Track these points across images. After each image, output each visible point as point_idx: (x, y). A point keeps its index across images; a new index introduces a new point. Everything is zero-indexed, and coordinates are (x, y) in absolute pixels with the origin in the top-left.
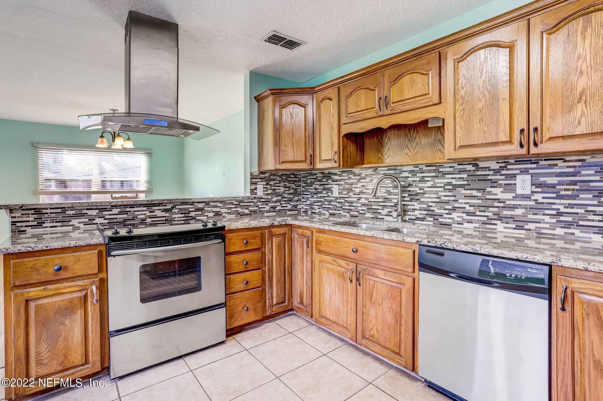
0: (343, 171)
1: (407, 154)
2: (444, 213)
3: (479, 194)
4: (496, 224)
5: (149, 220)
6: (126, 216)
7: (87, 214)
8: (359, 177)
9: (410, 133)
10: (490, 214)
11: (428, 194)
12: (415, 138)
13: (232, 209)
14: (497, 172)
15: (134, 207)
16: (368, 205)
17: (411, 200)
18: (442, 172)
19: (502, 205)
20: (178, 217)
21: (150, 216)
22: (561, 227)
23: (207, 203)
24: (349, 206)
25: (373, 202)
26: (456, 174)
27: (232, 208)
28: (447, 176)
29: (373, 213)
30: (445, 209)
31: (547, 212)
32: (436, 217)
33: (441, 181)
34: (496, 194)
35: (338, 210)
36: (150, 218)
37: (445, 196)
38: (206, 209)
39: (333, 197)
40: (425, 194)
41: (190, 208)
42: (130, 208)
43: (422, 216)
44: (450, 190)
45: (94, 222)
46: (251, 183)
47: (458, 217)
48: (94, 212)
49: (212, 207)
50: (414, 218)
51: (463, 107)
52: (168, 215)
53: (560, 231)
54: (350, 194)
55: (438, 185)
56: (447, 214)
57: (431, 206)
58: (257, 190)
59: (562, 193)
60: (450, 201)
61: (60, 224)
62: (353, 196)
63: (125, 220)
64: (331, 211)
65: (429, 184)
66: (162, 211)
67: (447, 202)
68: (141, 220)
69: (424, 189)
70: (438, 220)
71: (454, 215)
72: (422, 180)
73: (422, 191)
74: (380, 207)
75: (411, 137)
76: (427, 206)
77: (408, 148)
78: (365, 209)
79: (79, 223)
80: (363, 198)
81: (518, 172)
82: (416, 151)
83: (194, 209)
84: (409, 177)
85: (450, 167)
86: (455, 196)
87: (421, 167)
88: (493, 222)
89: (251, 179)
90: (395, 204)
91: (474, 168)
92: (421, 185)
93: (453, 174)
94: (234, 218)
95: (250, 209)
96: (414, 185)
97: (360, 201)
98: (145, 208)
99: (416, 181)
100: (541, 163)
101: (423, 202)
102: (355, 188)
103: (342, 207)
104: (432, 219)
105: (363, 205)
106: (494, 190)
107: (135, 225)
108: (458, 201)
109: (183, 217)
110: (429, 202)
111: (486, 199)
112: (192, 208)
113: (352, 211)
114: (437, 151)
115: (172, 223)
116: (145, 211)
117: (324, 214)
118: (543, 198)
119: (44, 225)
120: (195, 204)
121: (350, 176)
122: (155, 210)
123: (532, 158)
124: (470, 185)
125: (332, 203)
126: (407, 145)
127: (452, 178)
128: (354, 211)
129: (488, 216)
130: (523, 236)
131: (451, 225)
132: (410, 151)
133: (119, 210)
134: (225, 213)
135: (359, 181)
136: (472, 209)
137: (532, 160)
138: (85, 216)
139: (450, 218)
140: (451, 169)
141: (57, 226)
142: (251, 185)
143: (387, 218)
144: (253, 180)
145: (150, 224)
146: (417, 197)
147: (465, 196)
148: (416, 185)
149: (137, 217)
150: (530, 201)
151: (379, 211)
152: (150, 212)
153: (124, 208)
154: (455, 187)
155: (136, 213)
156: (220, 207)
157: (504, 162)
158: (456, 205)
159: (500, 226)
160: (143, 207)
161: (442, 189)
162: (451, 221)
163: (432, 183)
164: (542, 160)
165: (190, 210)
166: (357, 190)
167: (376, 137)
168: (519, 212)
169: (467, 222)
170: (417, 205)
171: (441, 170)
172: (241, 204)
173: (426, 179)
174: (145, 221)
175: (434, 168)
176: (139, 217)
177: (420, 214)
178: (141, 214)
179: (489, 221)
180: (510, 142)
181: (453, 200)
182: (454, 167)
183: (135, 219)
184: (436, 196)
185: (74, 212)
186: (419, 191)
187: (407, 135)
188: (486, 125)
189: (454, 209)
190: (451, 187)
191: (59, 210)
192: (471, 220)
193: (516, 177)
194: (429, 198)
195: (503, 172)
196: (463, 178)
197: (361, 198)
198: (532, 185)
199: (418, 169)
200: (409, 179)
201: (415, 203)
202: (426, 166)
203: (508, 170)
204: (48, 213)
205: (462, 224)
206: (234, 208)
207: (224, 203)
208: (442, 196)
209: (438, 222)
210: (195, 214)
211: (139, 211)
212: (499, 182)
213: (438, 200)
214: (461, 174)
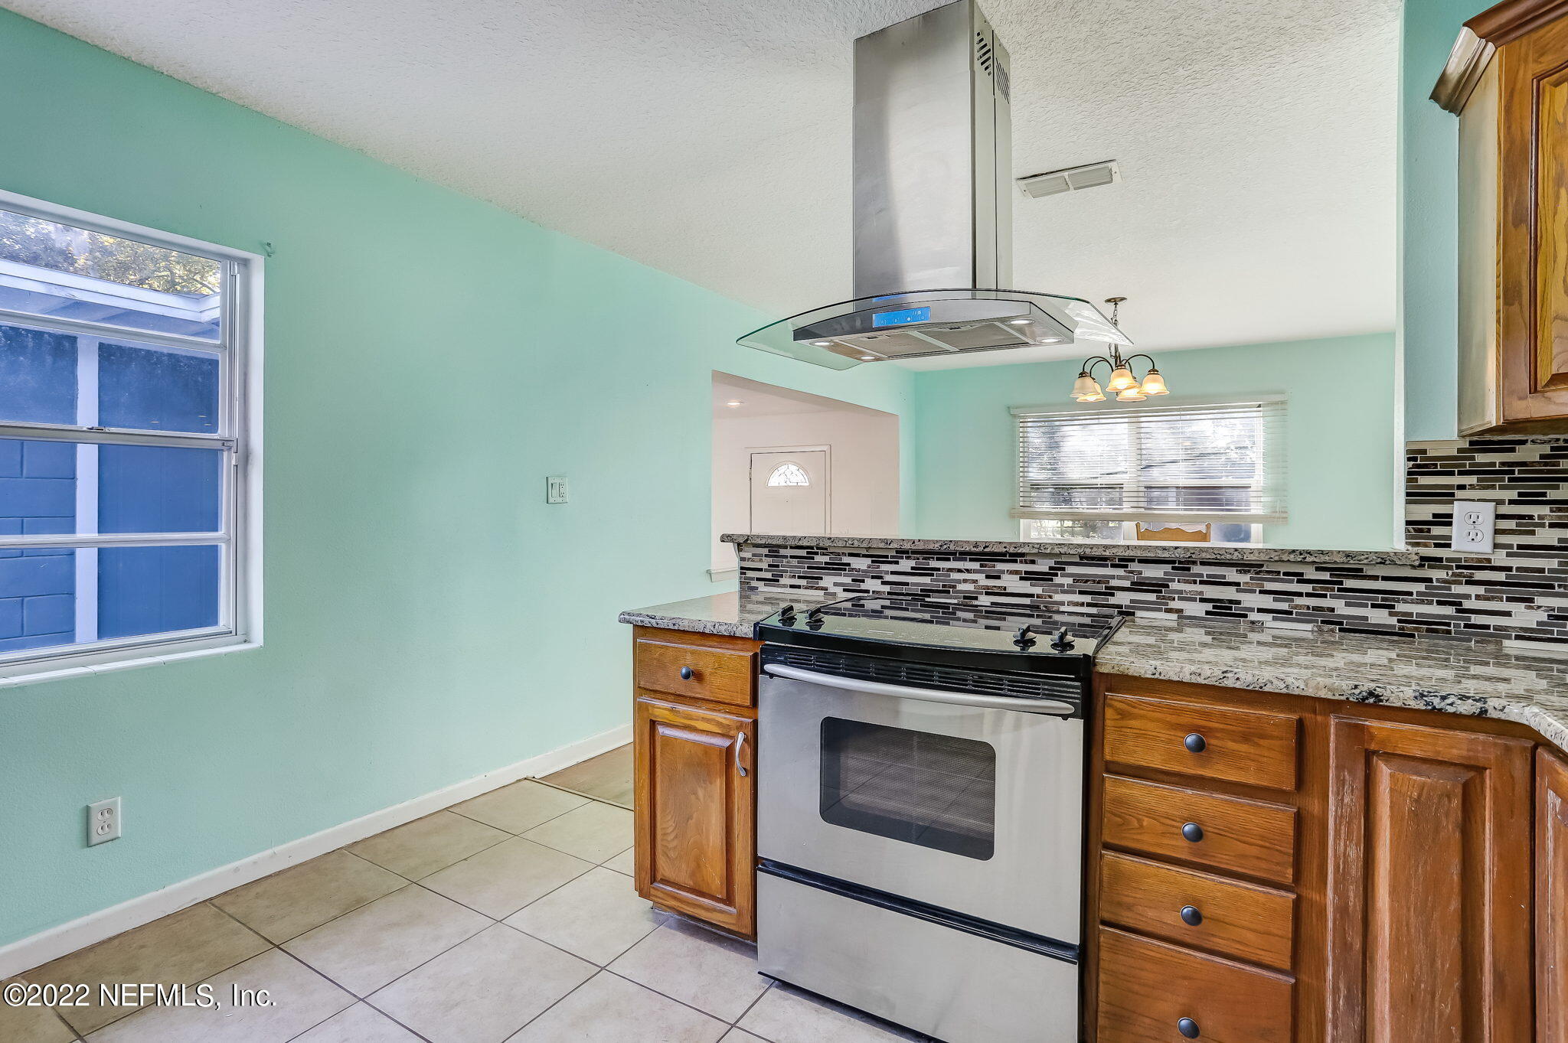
5: (984, 600)
6: (927, 580)
7: (849, 565)
13: (1298, 601)
15: (949, 560)
20: (1070, 603)
21: (988, 587)
23: (1182, 565)
27: (1300, 594)
36: (987, 594)
38: (1174, 586)
41: (1113, 577)
42: (938, 559)
45: (863, 586)
46: (1408, 494)
48: (862, 564)
49: (1202, 582)
52: (1038, 590)
58: (1450, 524)
61: (804, 582)
63: (927, 592)
66: (1021, 579)
68: (965, 597)
79: (836, 584)
83: (1127, 584)
89: (1409, 473)
94: (1310, 636)
95: (1401, 607)
98: (976, 565)
107: (948, 608)
109: (1089, 605)
112: (1120, 578)
115: (1050, 617)
116: (976, 571)
119: (782, 581)
120: (1134, 566)
122: (1003, 572)
133: (912, 563)
134: (1260, 610)
138: (845, 570)
141: (799, 587)
142: (1408, 502)
144: (1423, 480)
145: (986, 612)
149: (954, 587)
152: (988, 577)
153: (924, 559)
155: (955, 576)
156: (1238, 584)
160: (971, 560)
165: (1114, 583)
172: (1349, 583)
174: (975, 603)
176: (960, 587)
178: (965, 581)
183: (949, 592)
185: (826, 559)
191: (803, 553)
204: (787, 557)
206: (1308, 595)
207: (1258, 573)
210: (1132, 601)
211: (960, 571)
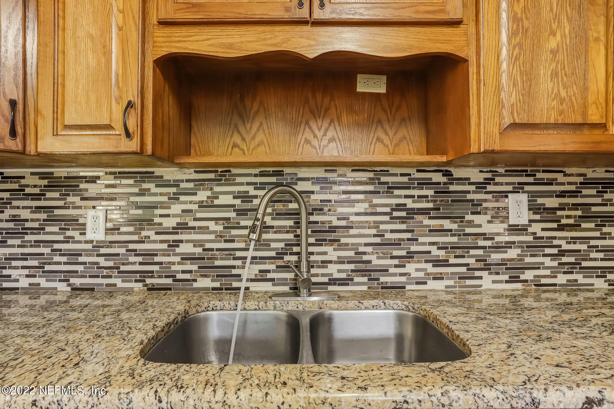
0: (120, 173)
1: (307, 141)
2: (390, 266)
3: (454, 226)
4: (480, 278)
8: (174, 190)
9: (314, 97)
10: (472, 261)
11: (357, 228)
12: (327, 109)
14: (481, 186)
16: (203, 259)
17: (319, 243)
18: (387, 183)
19: (488, 243)
22: (565, 273)
24: (141, 264)
25: (218, 250)
26: (414, 188)
28: (397, 192)
29: (218, 276)
30: (392, 258)
31: (548, 251)
32: (374, 275)
33: (384, 202)
34: (480, 226)
35: (103, 277)
37: (392, 231)
39: (87, 242)
40: (352, 228)
43: (343, 275)
44: (402, 220)
47: (417, 270)
50: (325, 280)
53: (562, 279)
54: (144, 233)
55: (379, 210)
56: (396, 266)
57: (364, 253)
59: (564, 221)
60: (403, 240)
62: (154, 237)
64: (77, 281)
65: (361, 207)
67: (397, 244)
69: (348, 219)
70: (378, 279)
71: (410, 268)
72: (345, 199)
73: (343, 223)
74: (239, 262)
75: (317, 107)
76: (356, 253)
77: (310, 128)
78: (195, 267)
80: (188, 241)
81: (510, 188)
82: (329, 136)
84: (313, 192)
85: (402, 175)
86: (412, 231)
88: (477, 273)
90: (277, 254)
91: (444, 179)
92: (342, 210)
93: (409, 188)
96: (326, 209)
97: (178, 250)
99: (330, 201)
100: (539, 175)
101: (347, 245)
102: (161, 216)
103: (119, 268)
104: (365, 279)
105: (186, 258)
106: (477, 219)
108: (417, 240)
110: (360, 245)
111: (465, 235)
113: (152, 277)
114: (374, 142)
117: (53, 291)
118: (543, 229)
121: (145, 186)
123: (527, 167)
124: (439, 209)
125: (81, 259)
126: (307, 123)
127: (406, 197)
128: (160, 277)
129: (468, 265)
131: (404, 287)
132: (315, 136)
135: (175, 198)
136: (442, 253)
137: (527, 171)
139: (401, 275)
140: (405, 179)
146: (333, 236)
147: (430, 231)
148: (329, 210)
150: (526, 235)
151: (234, 272)
154: (412, 213)
157: (491, 171)
158: (414, 248)
159: (487, 280)
161: (387, 218)
162: (403, 279)
163: (366, 205)
164: (539, 171)
166: (170, 223)
168: (513, 253)
169: (434, 279)
170: (332, 253)
171: (383, 179)
173: (353, 197)
177: (339, 271)
179: (471, 274)
181: (409, 240)
182: (410, 175)
184: (374, 231)
186: (336, 223)
187: (307, 100)
189: (410, 256)
190: (404, 214)
192: (441, 274)
193: (507, 197)
194: (360, 238)
195: (490, 188)
196: (427, 197)
197: (181, 241)
198: (530, 209)
200: (313, 197)
201: (329, 249)
202: (352, 171)
203: (496, 184)
205: (425, 283)
208: (386, 231)
209: (378, 284)
212: (485, 205)
213: (378, 240)
214: (422, 189)
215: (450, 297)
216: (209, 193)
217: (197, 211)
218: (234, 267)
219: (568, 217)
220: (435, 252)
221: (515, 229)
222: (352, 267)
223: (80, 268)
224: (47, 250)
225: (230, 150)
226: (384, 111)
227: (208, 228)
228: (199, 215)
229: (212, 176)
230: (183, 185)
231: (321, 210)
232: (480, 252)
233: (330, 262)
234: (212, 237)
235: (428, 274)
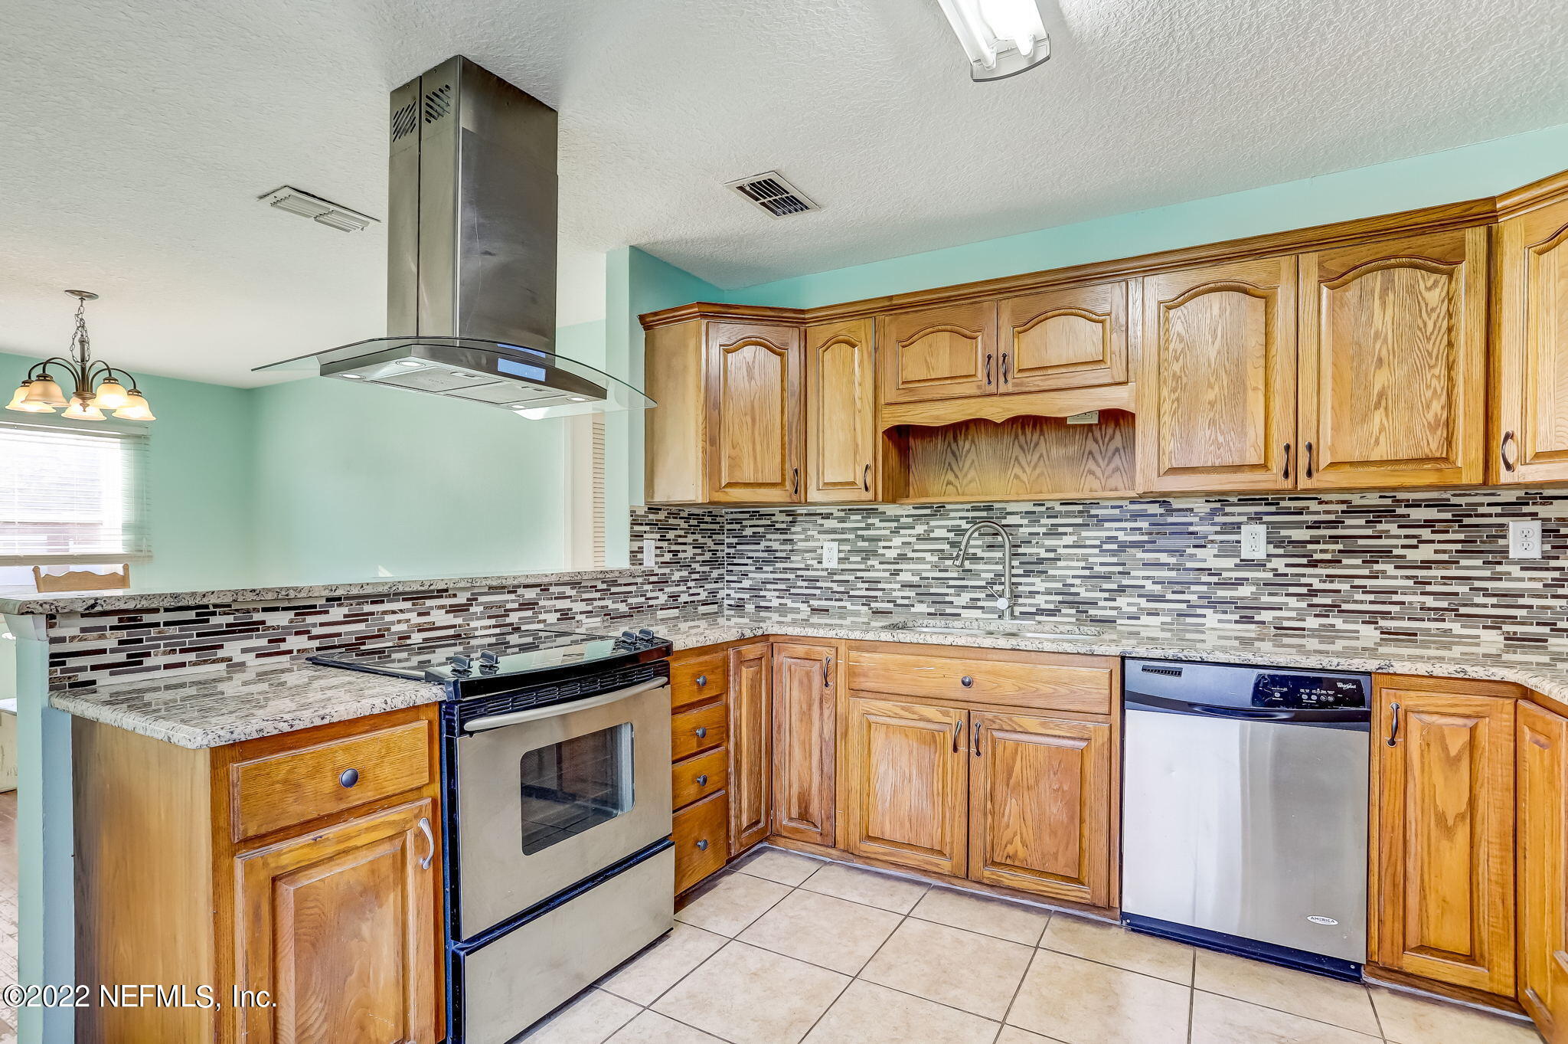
0: (849, 510)
1: (1017, 477)
2: (1100, 599)
3: (1173, 560)
4: (1205, 616)
5: (417, 638)
6: (361, 627)
7: (263, 622)
8: (895, 524)
9: (1024, 433)
10: (1193, 598)
11: (1065, 560)
12: (1037, 444)
13: (596, 603)
14: (1206, 518)
15: (382, 602)
16: (920, 586)
17: (1027, 573)
18: (1097, 516)
19: (1215, 579)
20: (482, 628)
21: (419, 625)
22: (1316, 616)
23: (544, 588)
24: (867, 589)
25: (933, 579)
26: (1126, 520)
27: (595, 599)
28: (1107, 525)
29: (933, 602)
30: (1102, 591)
31: (1292, 590)
32: (1082, 607)
33: (1092, 535)
34: (1204, 560)
35: (836, 600)
36: (419, 631)
37: (1102, 564)
38: (541, 603)
39: (823, 570)
40: (1060, 560)
41: (508, 601)
42: (372, 603)
43: (1051, 606)
44: (1113, 553)
45: (283, 647)
46: (631, 536)
47: (1129, 604)
48: (281, 619)
49: (555, 598)
50: (1034, 610)
51: (1177, 394)
52: (459, 621)
53: (1312, 623)
54: (870, 563)
55: (1088, 542)
56: (1106, 599)
57: (1073, 585)
58: (642, 552)
59: (1317, 556)
60: (1114, 573)
61: (192, 657)
62: (878, 566)
63: (362, 640)
64: (815, 603)
65: (1069, 540)
66: (447, 612)
67: (1107, 577)
68: (400, 638)
69: (1056, 551)
70: (1087, 612)
71: (1122, 601)
72: (1053, 532)
73: (1052, 555)
74: (952, 591)
75: (1026, 442)
76: (1064, 585)
77: (1019, 463)
78: (912, 594)
79: (244, 651)
80: (907, 571)
81: (1244, 519)
82: (1038, 471)
83: (516, 605)
84: (1021, 526)
85: (1113, 507)
86: (1124, 564)
87: (1048, 504)
88: (1199, 611)
89: (632, 524)
90: (987, 583)
91: (1162, 511)
92: (1050, 542)
93: (1120, 520)
94: (599, 625)
95: (630, 600)
96: (1034, 542)
97: (898, 578)
98: (408, 605)
99: (1038, 534)
100: (1284, 504)
101: (1055, 576)
102: (884, 547)
103: (848, 593)
104: (1073, 611)
105: (906, 585)
106: (1200, 553)
107: (384, 652)
108: (1129, 573)
109: (495, 626)
110: (1068, 577)
111: (1184, 569)
112: (513, 601)
113: (876, 601)
114: (1085, 474)
116: (409, 611)
117: (797, 611)
118: (1287, 565)
119: (148, 662)
120: (520, 591)
121: (870, 521)
122: (431, 608)
123: (1268, 494)
124: (1155, 542)
125: (818, 584)
126: (1017, 459)
127: (1118, 529)
128: (883, 601)
129: (1189, 601)
130: (1253, 635)
131: (1115, 622)
132: (1024, 471)
133: (345, 610)
134: (581, 613)
135: (895, 532)
136: (1158, 588)
137: (1268, 499)
138: (258, 629)
139: (1111, 608)
140: (1117, 511)
141: (183, 665)
142: (631, 540)
143: (965, 613)
144: (637, 528)
145: (419, 649)
146: (1041, 568)
147: (1144, 564)
148: (1037, 543)
149: (388, 629)
150: (1264, 571)
151: (948, 599)
152: (419, 615)
153: (358, 604)
154: (1124, 546)
155: (388, 618)
156: (571, 597)
157: (1220, 501)
158: (1125, 582)
159: (1211, 619)
160: (404, 600)
161: (1096, 551)
162: (1114, 613)
163: (1075, 538)
164: (1284, 499)
165: (508, 606)
166: (891, 554)
167: (940, 437)
168: (1245, 591)
169: (1149, 614)
170: (1039, 584)
171: (1093, 512)
172: (614, 589)
173: (1061, 530)
174: (408, 642)
175: (1080, 508)
176: (394, 629)
177: (1047, 602)
178: (399, 622)
179: (1192, 611)
180: (1265, 466)
181: (1120, 573)
182: (1122, 507)
183: (384, 636)
184: (1083, 564)
185: (230, 619)
186: (1044, 555)
187: (1016, 436)
188: (1222, 433)
189: (1122, 590)
190: (1115, 547)
191: (191, 615)
192: (1156, 609)
193: (1240, 528)
194: (1068, 570)
195: (1217, 519)
196: (1141, 529)
197: (901, 570)
198: (1269, 543)
199: (1043, 509)
200: (1021, 530)
201: (1037, 580)
202: (1061, 504)
203: (1226, 514)
204: (157, 625)
205: (1139, 618)
206: (598, 599)
207: (580, 588)
208: (1096, 564)
209: (1087, 617)
210: (520, 619)
211: (394, 612)
212: (1210, 537)
213: (1087, 573)
214: (1136, 521)
215: (1168, 635)
216: (925, 527)
217: (915, 543)
218: (947, 595)
219: (1322, 551)
220: (1149, 586)
221: (1247, 564)
222: (1060, 598)
223: (817, 592)
224: (792, 576)
225: (944, 487)
226: (1096, 441)
227: (924, 558)
228: (916, 547)
229: (928, 511)
230: (903, 520)
231: (1030, 542)
232: (1204, 588)
233: (1038, 593)
234: (928, 567)
235: (1142, 609)
